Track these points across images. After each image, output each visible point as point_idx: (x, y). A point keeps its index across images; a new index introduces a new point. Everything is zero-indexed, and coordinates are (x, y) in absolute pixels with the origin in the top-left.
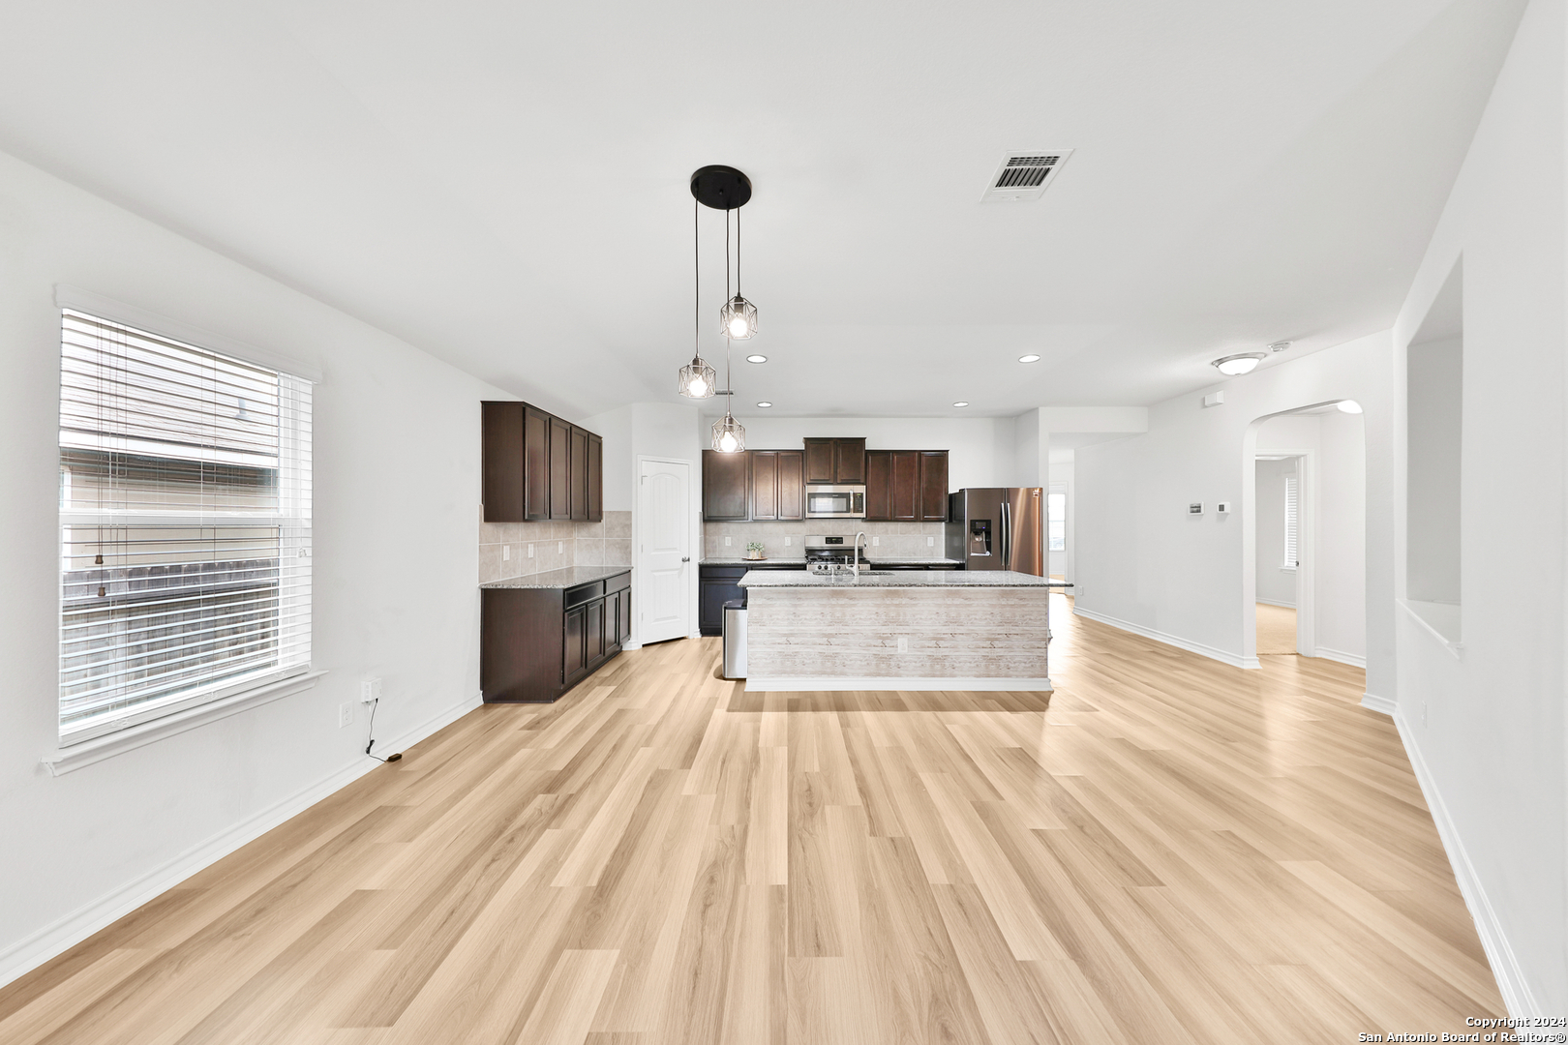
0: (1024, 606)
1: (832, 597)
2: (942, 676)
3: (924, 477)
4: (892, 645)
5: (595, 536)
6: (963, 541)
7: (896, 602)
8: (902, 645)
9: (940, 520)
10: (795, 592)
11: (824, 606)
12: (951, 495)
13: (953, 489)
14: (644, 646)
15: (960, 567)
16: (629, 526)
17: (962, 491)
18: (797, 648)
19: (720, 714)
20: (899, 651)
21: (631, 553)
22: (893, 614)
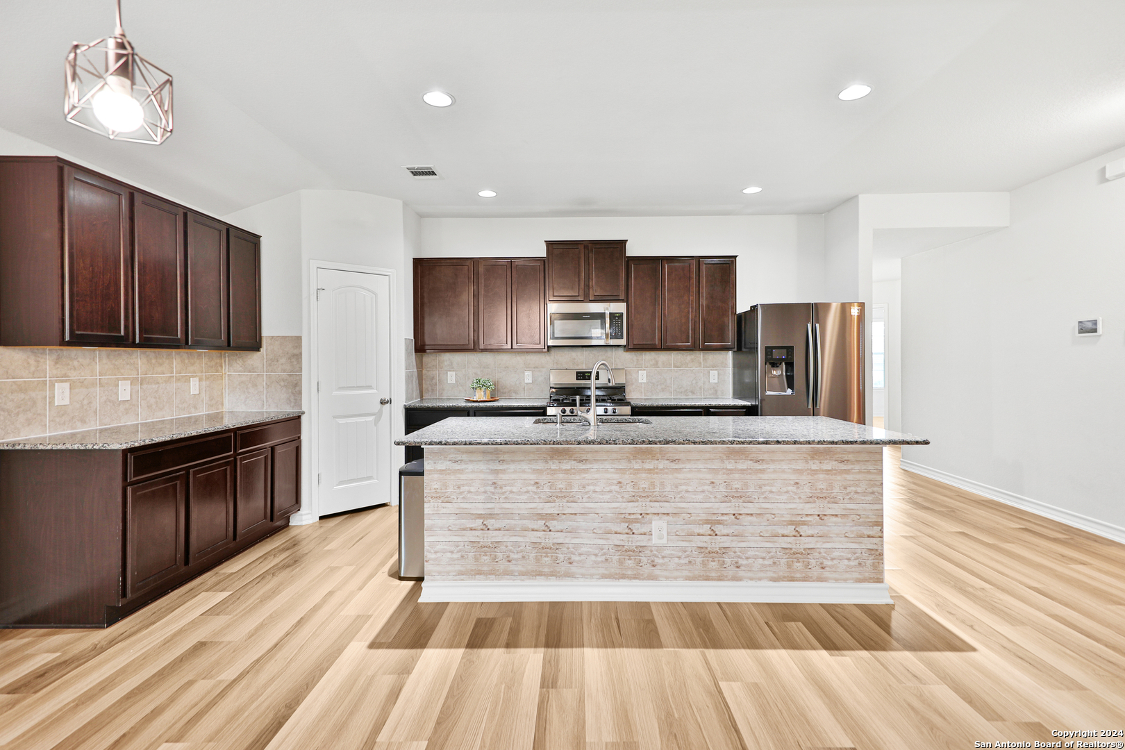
0: (847, 472)
1: (552, 458)
2: (720, 579)
3: (704, 291)
4: (643, 531)
5: (253, 370)
6: (755, 375)
7: (649, 465)
8: (659, 532)
9: (726, 349)
10: (496, 452)
11: (539, 472)
12: (740, 317)
13: (742, 307)
14: (321, 518)
15: (751, 411)
16: (298, 357)
17: (754, 308)
18: (497, 536)
19: (357, 648)
20: (655, 540)
21: (300, 393)
22: (644, 485)
